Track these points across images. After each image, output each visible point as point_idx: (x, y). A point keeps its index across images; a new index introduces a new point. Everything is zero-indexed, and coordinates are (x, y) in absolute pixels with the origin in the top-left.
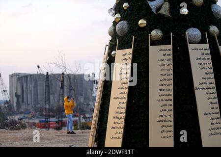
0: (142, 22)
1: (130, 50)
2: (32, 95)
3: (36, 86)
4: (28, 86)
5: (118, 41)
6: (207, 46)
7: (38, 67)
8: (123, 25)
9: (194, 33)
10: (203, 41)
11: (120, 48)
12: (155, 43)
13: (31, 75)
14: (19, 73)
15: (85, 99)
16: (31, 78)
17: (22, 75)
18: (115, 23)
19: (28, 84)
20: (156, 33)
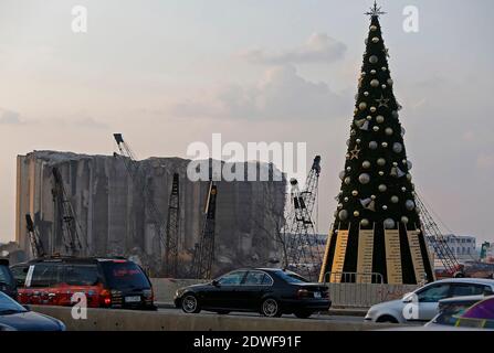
0: (356, 213)
1: (347, 232)
2: (90, 223)
3: (102, 193)
4: (78, 194)
5: (340, 224)
6: (397, 231)
7: (118, 138)
8: (343, 213)
9: (389, 222)
10: (395, 228)
11: (341, 229)
12: (363, 228)
13: (87, 160)
14: (51, 153)
15: (255, 242)
16: (87, 170)
17: (61, 159)
18: (339, 209)
19: (78, 190)
20: (364, 221)
